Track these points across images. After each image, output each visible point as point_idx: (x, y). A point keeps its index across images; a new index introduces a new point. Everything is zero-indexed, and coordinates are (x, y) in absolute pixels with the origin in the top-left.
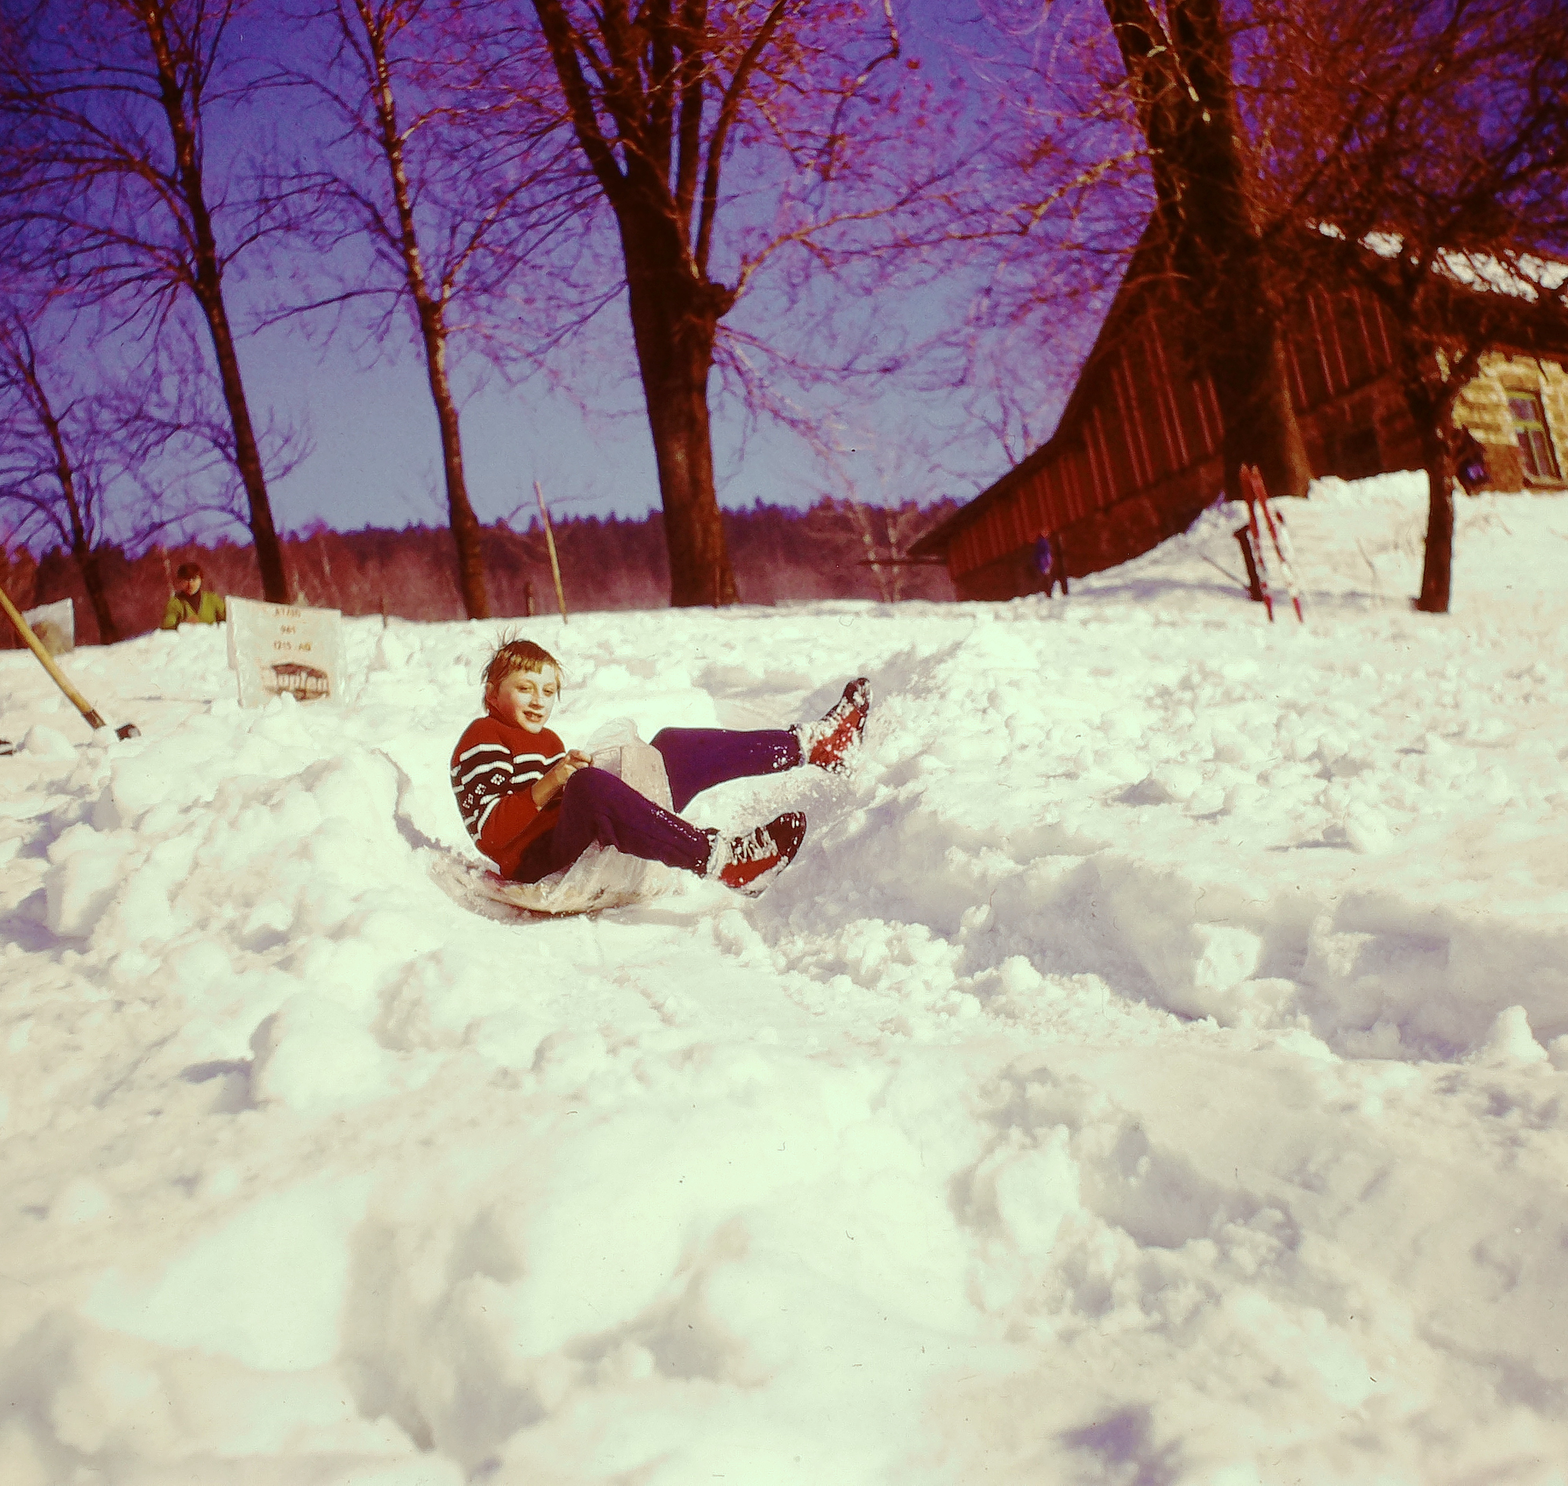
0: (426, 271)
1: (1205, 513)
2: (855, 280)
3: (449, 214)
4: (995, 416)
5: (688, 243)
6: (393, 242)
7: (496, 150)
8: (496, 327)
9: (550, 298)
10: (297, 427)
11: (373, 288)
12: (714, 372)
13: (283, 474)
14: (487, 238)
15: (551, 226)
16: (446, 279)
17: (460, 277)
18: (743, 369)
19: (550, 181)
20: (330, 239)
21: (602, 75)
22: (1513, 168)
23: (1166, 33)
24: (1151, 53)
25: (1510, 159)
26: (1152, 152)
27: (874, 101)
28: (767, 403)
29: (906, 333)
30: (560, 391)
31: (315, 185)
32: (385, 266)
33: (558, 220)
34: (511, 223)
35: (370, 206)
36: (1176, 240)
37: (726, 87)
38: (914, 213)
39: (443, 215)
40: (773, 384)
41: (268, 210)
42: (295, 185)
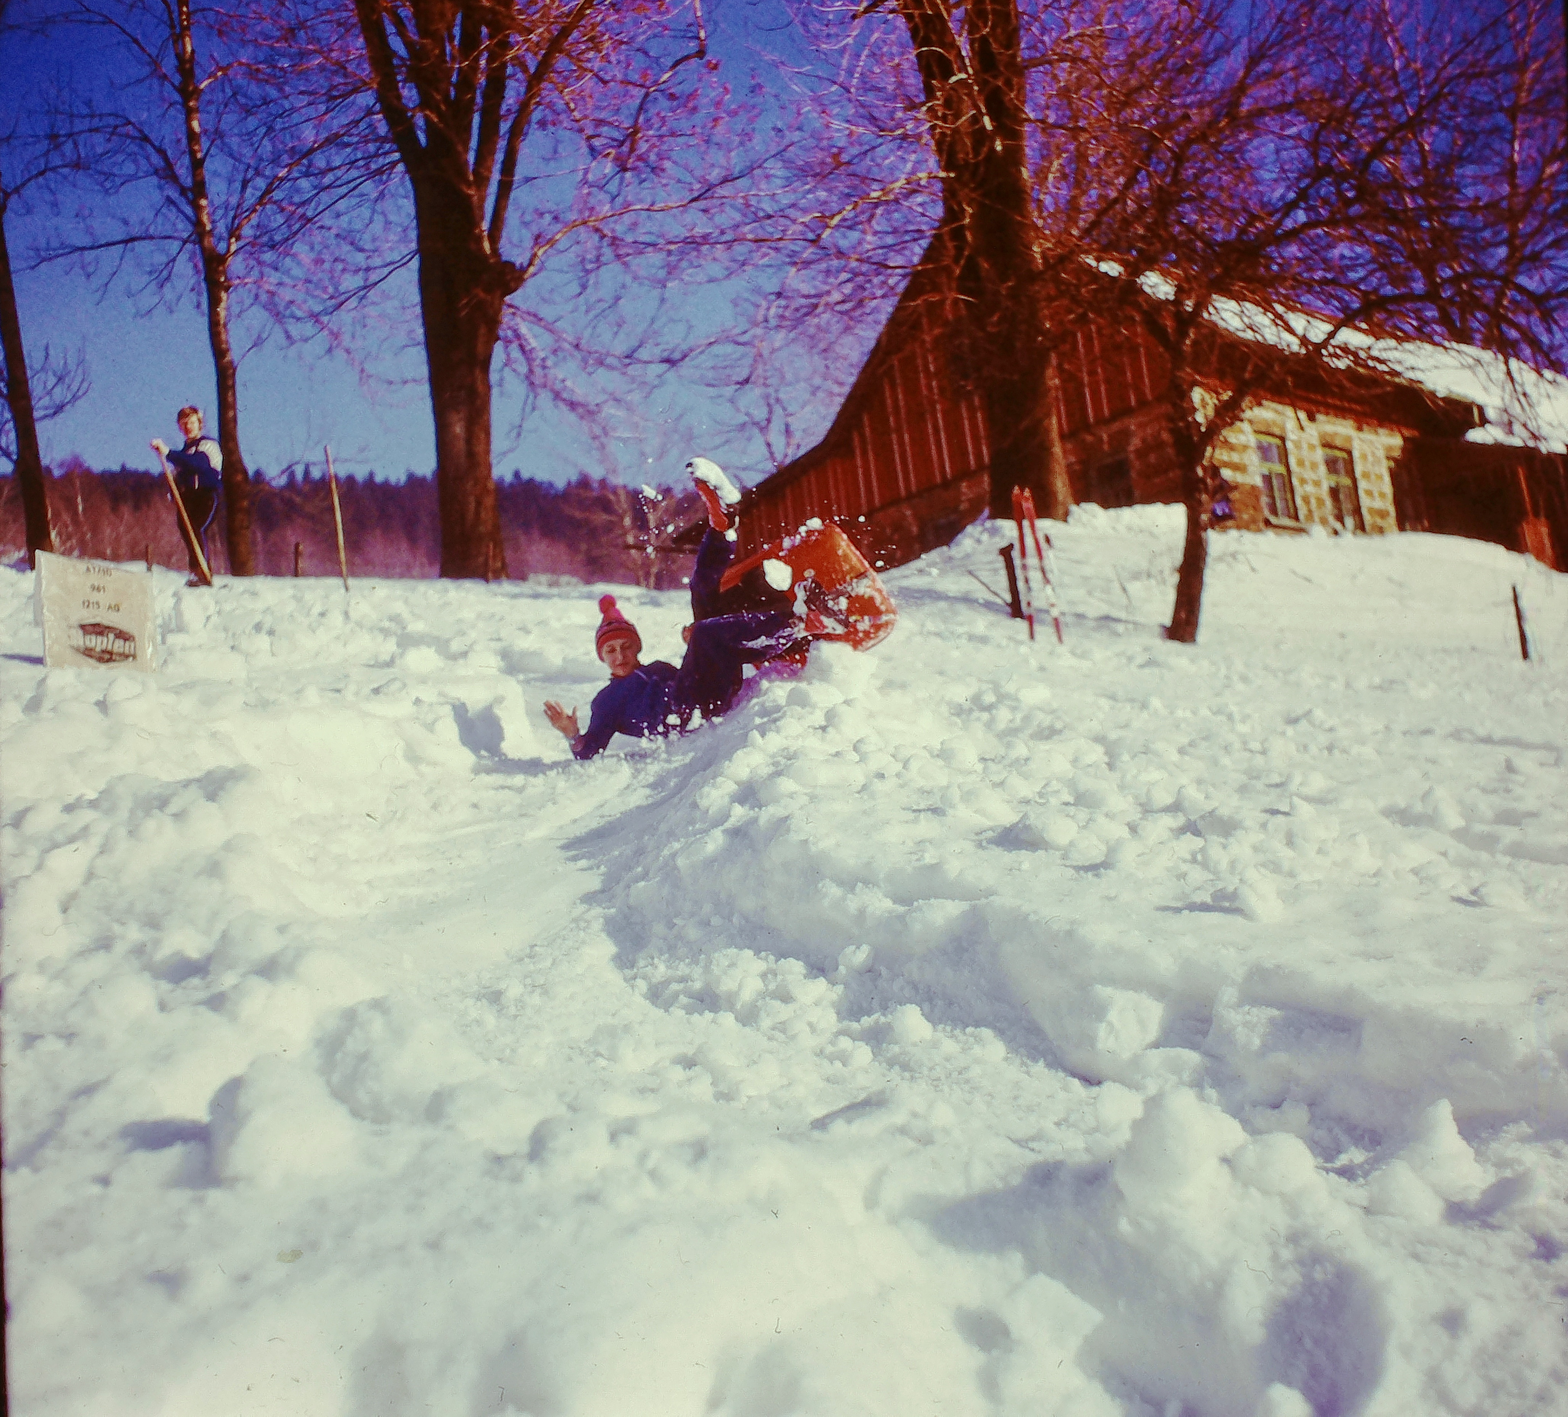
0: (213, 222)
1: (969, 529)
2: (642, 273)
3: (242, 167)
4: (760, 414)
5: (482, 218)
6: (183, 191)
7: (294, 110)
8: (280, 284)
9: (336, 260)
10: (72, 366)
11: (157, 234)
12: (498, 348)
13: (55, 413)
14: (277, 195)
15: (344, 190)
16: (234, 232)
17: (247, 231)
18: (528, 348)
19: (348, 145)
20: (118, 181)
21: (408, 44)
22: (1289, 224)
23: (967, 61)
24: (954, 79)
25: (1287, 215)
26: (942, 174)
27: (672, 97)
28: (549, 383)
29: (690, 327)
30: (339, 354)
31: (108, 126)
32: (172, 214)
33: (352, 185)
34: (304, 183)
35: (161, 152)
36: (962, 262)
37: (532, 70)
38: (705, 211)
39: (234, 168)
40: (556, 365)
41: (58, 147)
42: (85, 124)
